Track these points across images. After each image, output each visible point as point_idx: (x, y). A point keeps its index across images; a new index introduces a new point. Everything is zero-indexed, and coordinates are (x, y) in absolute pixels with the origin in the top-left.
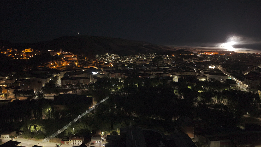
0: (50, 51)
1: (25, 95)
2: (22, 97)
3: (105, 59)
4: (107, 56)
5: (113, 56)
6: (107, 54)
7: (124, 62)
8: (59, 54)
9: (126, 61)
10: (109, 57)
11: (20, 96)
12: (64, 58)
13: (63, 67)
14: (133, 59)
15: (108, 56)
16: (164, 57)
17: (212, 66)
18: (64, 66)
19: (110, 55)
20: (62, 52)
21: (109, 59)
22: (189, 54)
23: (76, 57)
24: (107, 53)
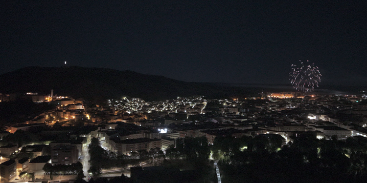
0: (30, 93)
1: (67, 173)
2: (62, 176)
3: (125, 107)
4: (125, 101)
5: (135, 101)
6: (125, 98)
7: (160, 112)
8: (49, 99)
9: (163, 109)
10: (129, 103)
11: (58, 175)
12: (61, 107)
13: (66, 122)
14: (174, 106)
15: (127, 102)
16: (223, 102)
17: (312, 116)
18: (68, 121)
19: (130, 99)
20: (54, 95)
21: (132, 107)
22: (259, 98)
23: (81, 105)
24: (125, 96)
